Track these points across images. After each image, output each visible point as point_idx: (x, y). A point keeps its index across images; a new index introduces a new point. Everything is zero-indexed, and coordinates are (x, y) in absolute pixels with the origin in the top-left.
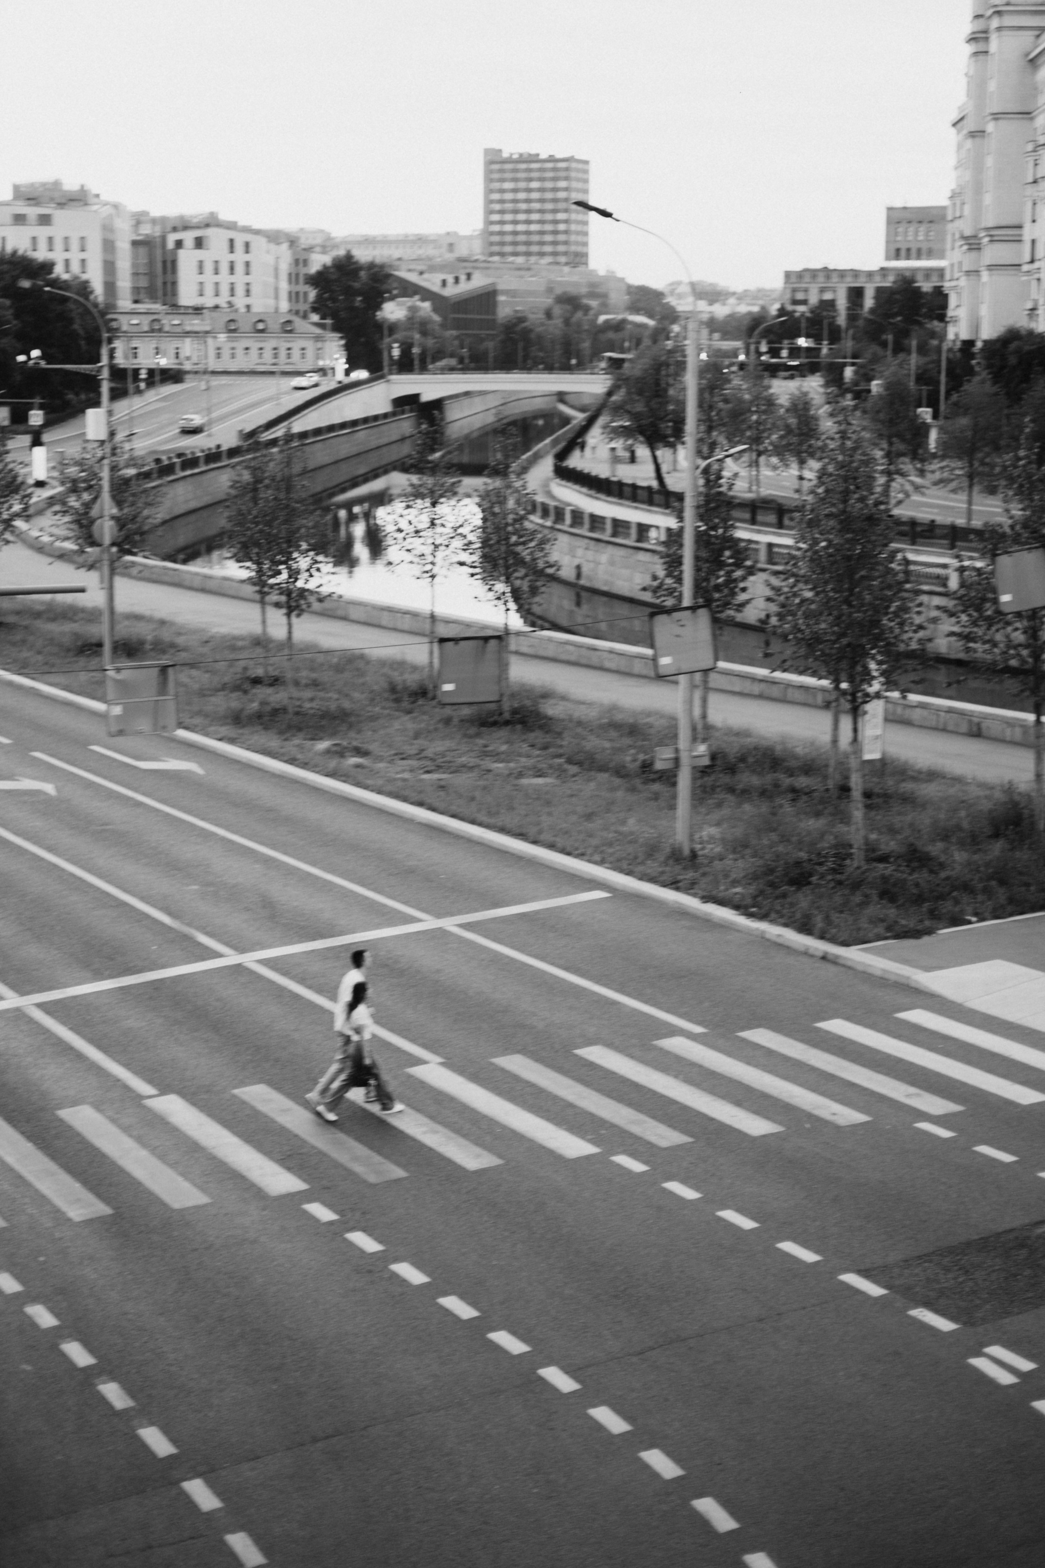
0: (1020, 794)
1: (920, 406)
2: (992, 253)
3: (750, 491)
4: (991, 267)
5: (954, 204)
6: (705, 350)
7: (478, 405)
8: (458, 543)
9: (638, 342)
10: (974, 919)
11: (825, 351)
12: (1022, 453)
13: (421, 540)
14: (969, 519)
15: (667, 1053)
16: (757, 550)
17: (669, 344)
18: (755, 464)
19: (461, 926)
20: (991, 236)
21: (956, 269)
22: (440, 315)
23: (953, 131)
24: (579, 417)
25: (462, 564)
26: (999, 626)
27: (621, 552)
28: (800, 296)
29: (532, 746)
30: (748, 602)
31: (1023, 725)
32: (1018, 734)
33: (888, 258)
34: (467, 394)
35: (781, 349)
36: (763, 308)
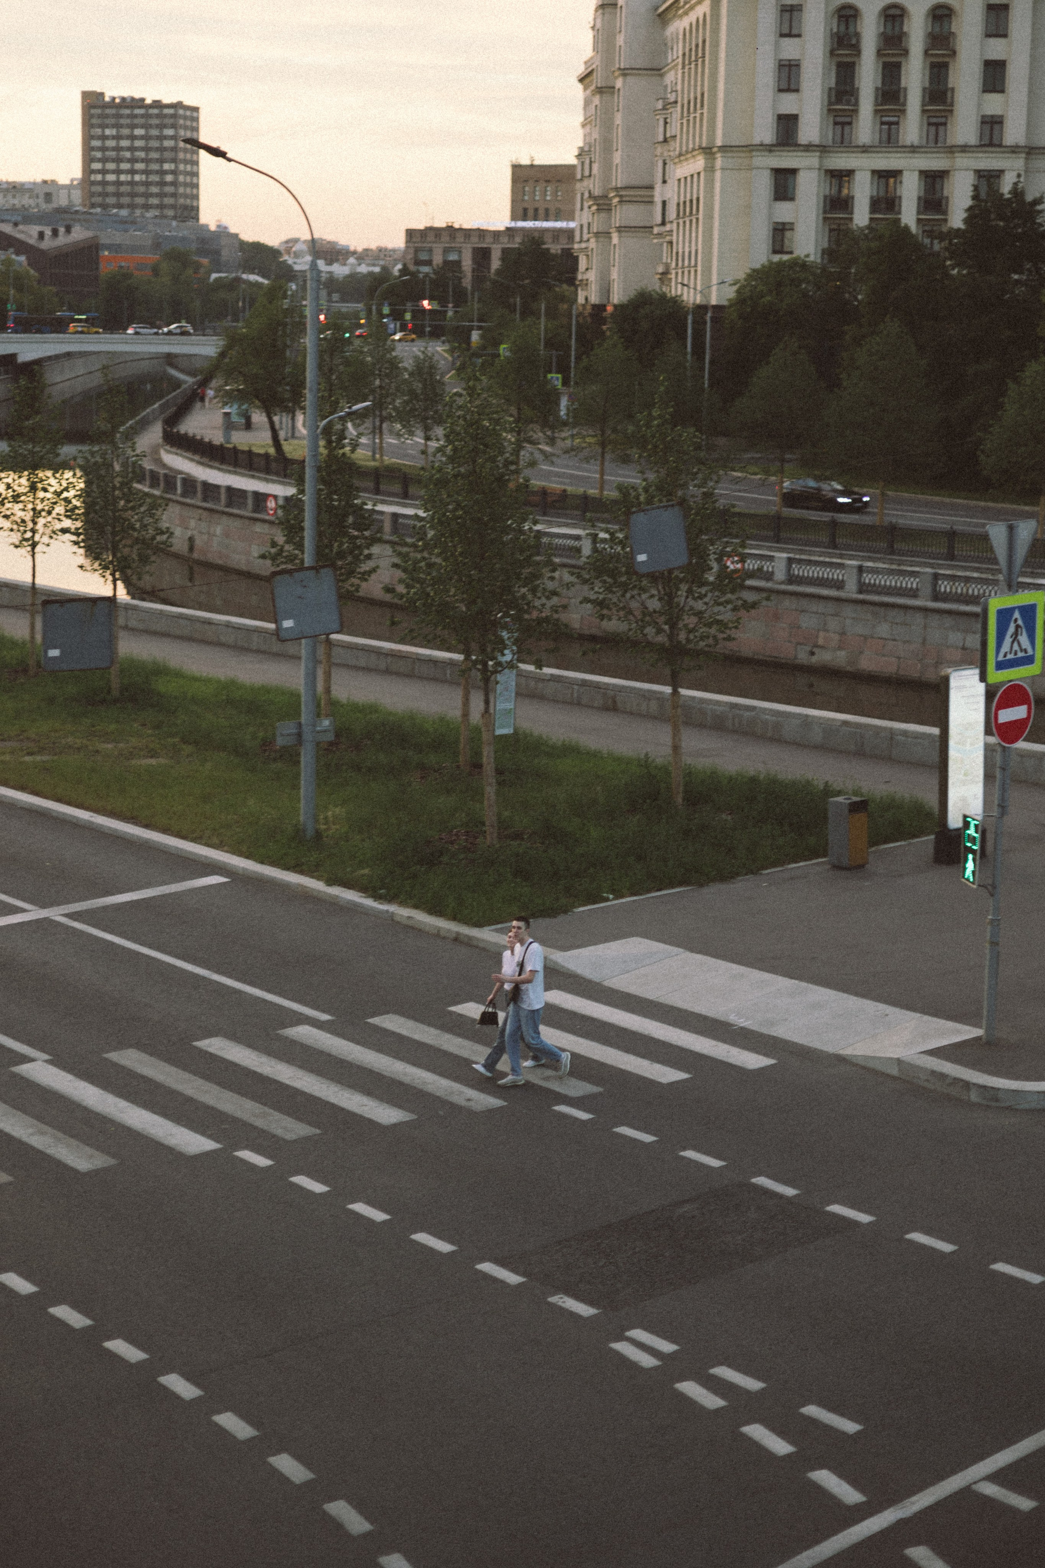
0: (656, 767)
1: (550, 372)
2: (622, 215)
3: (374, 459)
4: (620, 229)
5: (583, 163)
6: (324, 311)
7: (79, 367)
8: (59, 509)
9: (252, 302)
10: (611, 896)
11: (450, 314)
12: (655, 413)
13: (21, 506)
14: (602, 489)
15: (293, 1043)
16: (382, 521)
17: (286, 304)
18: (377, 431)
19: (70, 916)
20: (621, 196)
21: (585, 230)
22: (37, 270)
23: (580, 87)
24: (189, 380)
25: (64, 531)
26: (635, 592)
27: (238, 523)
28: (424, 257)
29: (144, 725)
30: (374, 570)
31: (659, 697)
32: (654, 706)
33: (514, 218)
34: (68, 355)
35: (405, 311)
36: (384, 269)
